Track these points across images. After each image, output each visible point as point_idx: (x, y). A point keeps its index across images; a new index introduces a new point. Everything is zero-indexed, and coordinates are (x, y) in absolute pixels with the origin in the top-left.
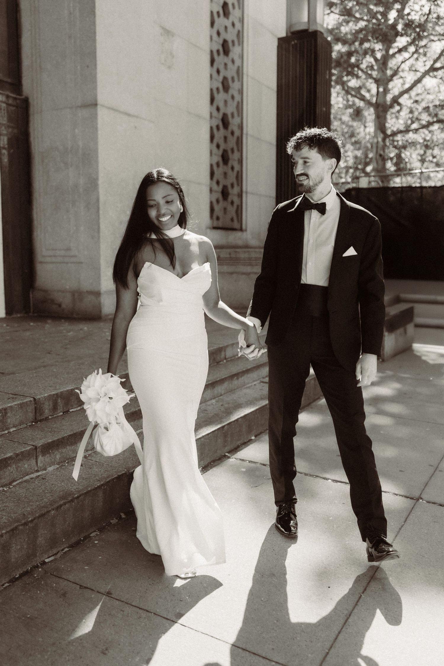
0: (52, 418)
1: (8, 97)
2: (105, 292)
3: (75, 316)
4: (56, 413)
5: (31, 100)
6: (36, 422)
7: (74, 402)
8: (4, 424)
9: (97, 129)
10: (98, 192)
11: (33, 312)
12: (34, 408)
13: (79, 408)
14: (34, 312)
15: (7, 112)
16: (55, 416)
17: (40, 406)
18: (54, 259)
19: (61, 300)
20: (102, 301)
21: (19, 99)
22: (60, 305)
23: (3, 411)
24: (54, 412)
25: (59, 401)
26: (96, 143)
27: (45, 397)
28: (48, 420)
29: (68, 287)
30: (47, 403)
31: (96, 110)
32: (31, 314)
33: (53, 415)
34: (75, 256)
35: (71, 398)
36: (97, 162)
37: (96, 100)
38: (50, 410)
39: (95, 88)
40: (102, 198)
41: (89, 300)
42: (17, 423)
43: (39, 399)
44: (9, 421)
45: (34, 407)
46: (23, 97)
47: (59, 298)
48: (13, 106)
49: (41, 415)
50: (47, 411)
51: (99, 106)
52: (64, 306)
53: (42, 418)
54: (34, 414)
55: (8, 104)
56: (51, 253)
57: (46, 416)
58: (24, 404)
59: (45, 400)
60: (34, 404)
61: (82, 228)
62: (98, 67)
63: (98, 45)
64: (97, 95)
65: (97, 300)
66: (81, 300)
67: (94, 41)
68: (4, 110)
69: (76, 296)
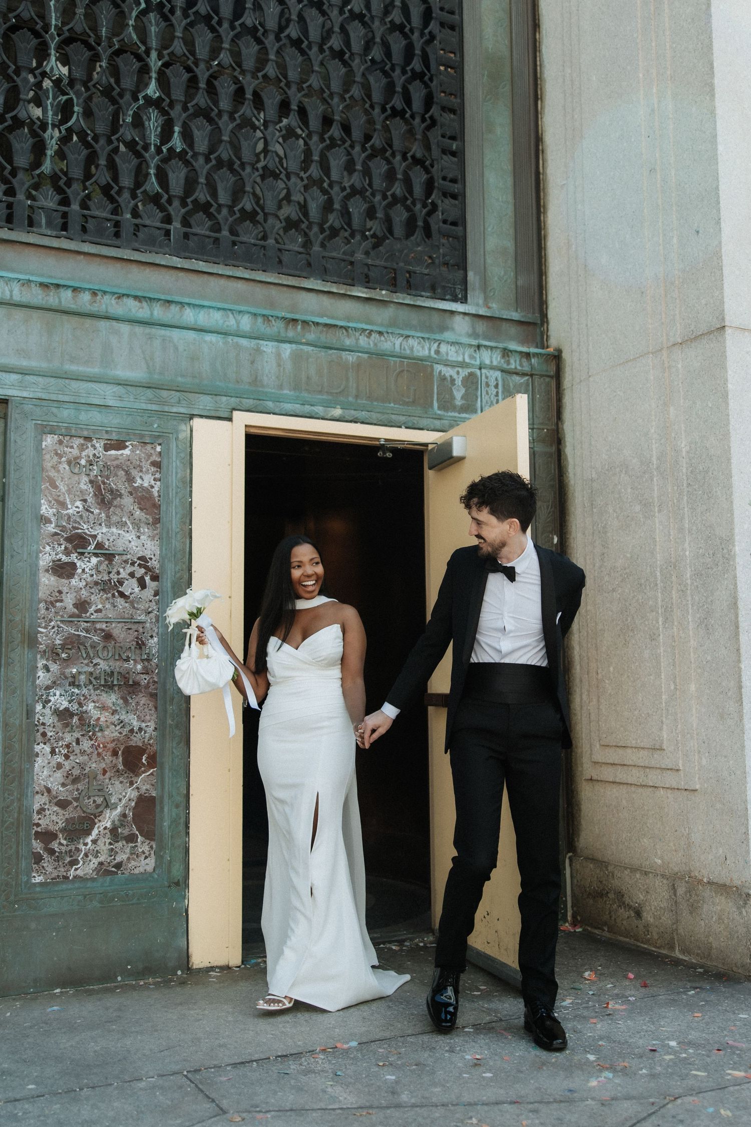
1: (506, 353)
5: (567, 357)
9: (725, 396)
11: (574, 917)
14: (574, 922)
18: (621, 775)
19: (641, 896)
21: (536, 355)
22: (638, 914)
26: (726, 436)
29: (658, 862)
31: (723, 345)
32: (567, 926)
34: (676, 770)
36: (728, 487)
37: (721, 316)
39: (719, 284)
41: (714, 911)
46: (551, 350)
47: (636, 890)
48: (522, 374)
51: (728, 331)
52: (648, 917)
55: (506, 372)
56: (613, 756)
61: (693, 687)
62: (723, 225)
63: (722, 169)
64: (722, 302)
65: (741, 913)
66: (694, 909)
67: (713, 159)
68: (496, 386)
69: (681, 891)
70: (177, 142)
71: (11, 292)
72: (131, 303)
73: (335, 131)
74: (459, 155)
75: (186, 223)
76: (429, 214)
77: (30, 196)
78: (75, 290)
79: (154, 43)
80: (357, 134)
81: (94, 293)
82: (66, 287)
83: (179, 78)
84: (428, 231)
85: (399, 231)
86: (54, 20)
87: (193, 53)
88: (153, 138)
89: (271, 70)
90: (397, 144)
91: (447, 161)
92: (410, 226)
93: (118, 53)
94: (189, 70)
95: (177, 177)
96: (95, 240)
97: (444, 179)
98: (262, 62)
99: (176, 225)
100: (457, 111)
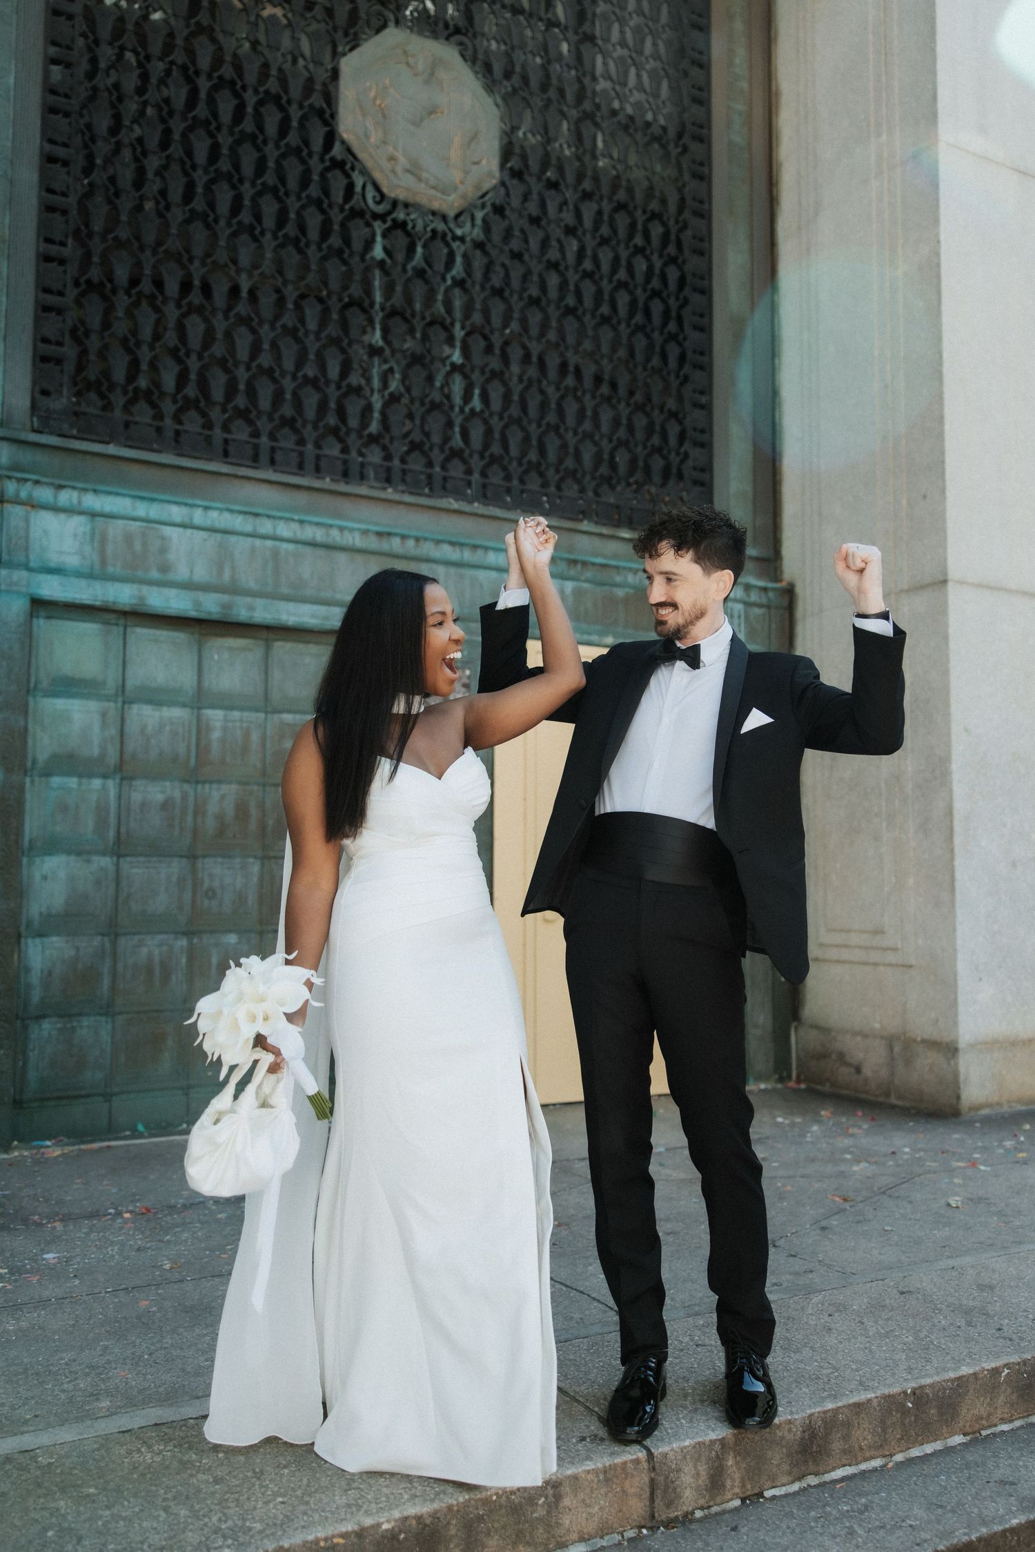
0: (706, 1517)
1: (748, 588)
2: (972, 1046)
3: (893, 1100)
4: (718, 1500)
5: (799, 590)
6: (652, 1529)
7: (778, 1465)
8: (552, 1532)
9: (946, 638)
10: (951, 791)
11: (798, 1076)
12: (648, 1484)
13: (795, 1487)
14: (799, 1081)
15: (745, 623)
16: (715, 1509)
17: (667, 1478)
18: (845, 955)
19: (861, 1055)
20: (962, 1070)
21: (774, 589)
22: (858, 1070)
23: (550, 1492)
24: (712, 1498)
25: (730, 1463)
26: (946, 673)
27: (682, 1449)
28: (691, 1521)
29: (877, 1026)
30: (688, 1469)
31: (946, 595)
32: (792, 1084)
33: (709, 1507)
34: (895, 950)
35: (770, 1453)
36: (947, 715)
37: (944, 571)
38: (698, 1489)
39: (943, 543)
40: (959, 806)
41: (927, 1064)
42: (591, 1527)
43: (665, 1455)
44: (567, 1522)
45: (647, 1480)
46: (783, 584)
47: (857, 1050)
48: (760, 606)
49: (669, 1505)
50: (688, 1493)
51: (950, 586)
52: (867, 1071)
53: (672, 1515)
54: (648, 1503)
55: (747, 604)
56: (838, 938)
57: (685, 1508)
58: (615, 1470)
59: (685, 1458)
60: (649, 1469)
61: (911, 881)
62: (948, 494)
63: (948, 444)
64: (945, 559)
65: (949, 1064)
66: (908, 1062)
67: (941, 436)
68: (739, 617)
69: (897, 1049)
70: (476, 403)
71: (353, 538)
72: (446, 548)
73: (605, 389)
74: (707, 408)
75: (484, 474)
76: (682, 462)
77: (361, 454)
78: (404, 537)
79: (458, 314)
80: (622, 391)
81: (417, 539)
82: (396, 535)
83: (478, 345)
84: (680, 476)
85: (657, 478)
86: (378, 298)
87: (489, 322)
88: (458, 400)
89: (552, 336)
90: (656, 399)
91: (698, 414)
92: (666, 472)
93: (431, 324)
94: (485, 337)
95: (477, 434)
96: (413, 490)
97: (695, 430)
98: (544, 326)
99: (476, 477)
100: (706, 368)
